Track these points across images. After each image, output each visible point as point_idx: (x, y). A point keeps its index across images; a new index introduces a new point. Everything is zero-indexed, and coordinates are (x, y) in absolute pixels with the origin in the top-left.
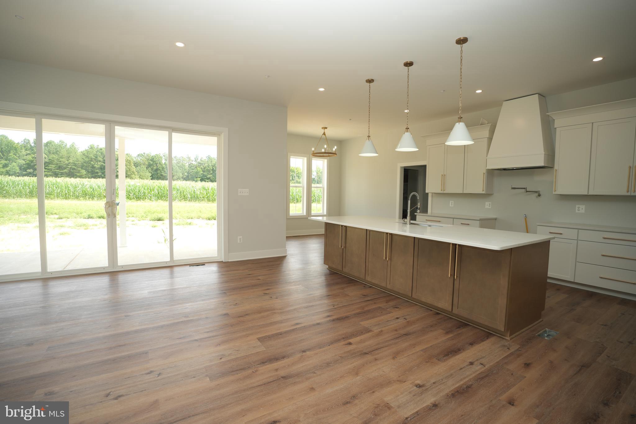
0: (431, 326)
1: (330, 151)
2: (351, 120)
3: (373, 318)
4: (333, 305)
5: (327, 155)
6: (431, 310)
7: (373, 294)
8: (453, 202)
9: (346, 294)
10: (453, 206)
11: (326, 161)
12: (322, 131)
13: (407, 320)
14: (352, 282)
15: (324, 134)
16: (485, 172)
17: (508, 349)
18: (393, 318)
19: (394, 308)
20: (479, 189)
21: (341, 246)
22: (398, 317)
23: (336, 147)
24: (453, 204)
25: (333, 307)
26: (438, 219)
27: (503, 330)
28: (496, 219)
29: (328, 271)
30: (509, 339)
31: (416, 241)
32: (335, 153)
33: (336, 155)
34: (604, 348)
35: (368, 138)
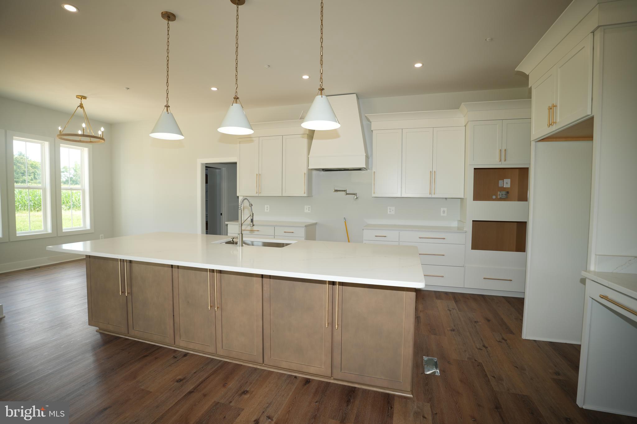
0: (315, 417)
1: (93, 134)
2: (128, 90)
5: (88, 139)
7: (194, 371)
10: (268, 211)
11: (86, 150)
12: (78, 102)
13: (274, 420)
15: (81, 106)
16: (306, 173)
17: (425, 419)
19: (241, 395)
20: (302, 191)
21: (123, 292)
23: (102, 130)
26: (256, 229)
28: (316, 225)
29: (98, 336)
30: (412, 396)
32: (102, 137)
33: (103, 141)
34: (480, 365)
35: (166, 108)
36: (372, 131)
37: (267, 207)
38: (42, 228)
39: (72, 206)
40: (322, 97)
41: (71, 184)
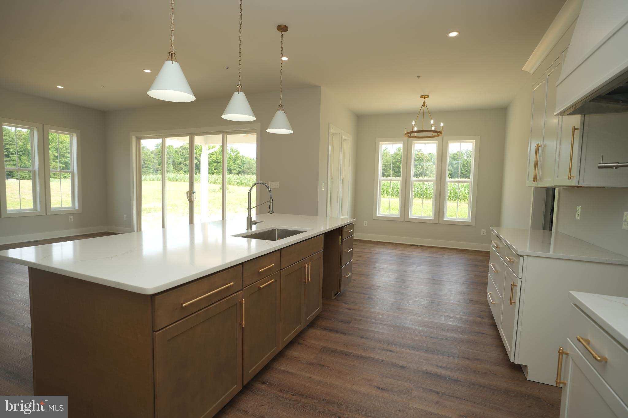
10: (579, 218)
15: (424, 105)
24: (580, 213)
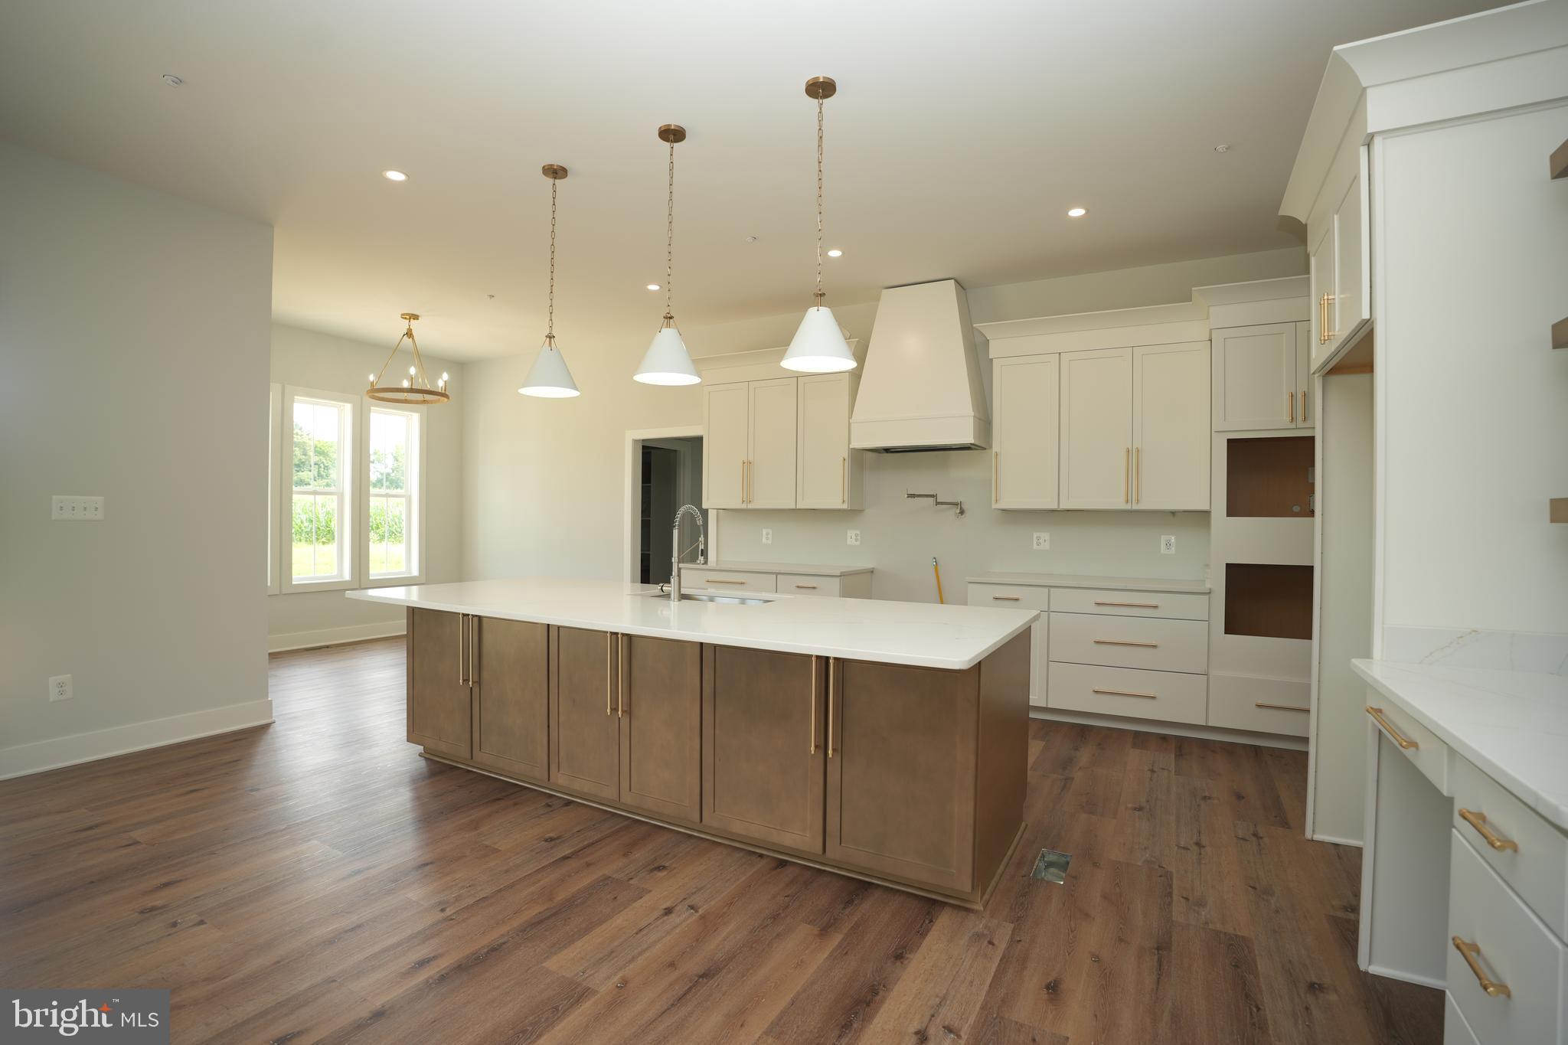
0: (775, 917)
1: (428, 387)
2: (493, 299)
3: (588, 930)
4: (440, 903)
5: (419, 397)
6: (761, 856)
7: (578, 829)
8: (770, 531)
9: (487, 846)
10: (770, 542)
11: (415, 418)
12: (404, 325)
13: (701, 911)
14: (504, 794)
15: (409, 334)
16: (846, 456)
17: (990, 946)
18: (657, 914)
19: (652, 871)
20: (835, 499)
21: (466, 680)
22: (668, 904)
23: (445, 376)
24: (770, 536)
25: (442, 915)
26: (737, 579)
27: (968, 888)
28: (872, 572)
29: (422, 763)
30: (982, 908)
31: (708, 655)
32: (443, 392)
33: (446, 400)
34: (1167, 876)
35: (548, 339)
36: (992, 360)
37: (767, 534)
38: (335, 572)
39: (387, 535)
40: (818, 310)
41: (388, 487)
